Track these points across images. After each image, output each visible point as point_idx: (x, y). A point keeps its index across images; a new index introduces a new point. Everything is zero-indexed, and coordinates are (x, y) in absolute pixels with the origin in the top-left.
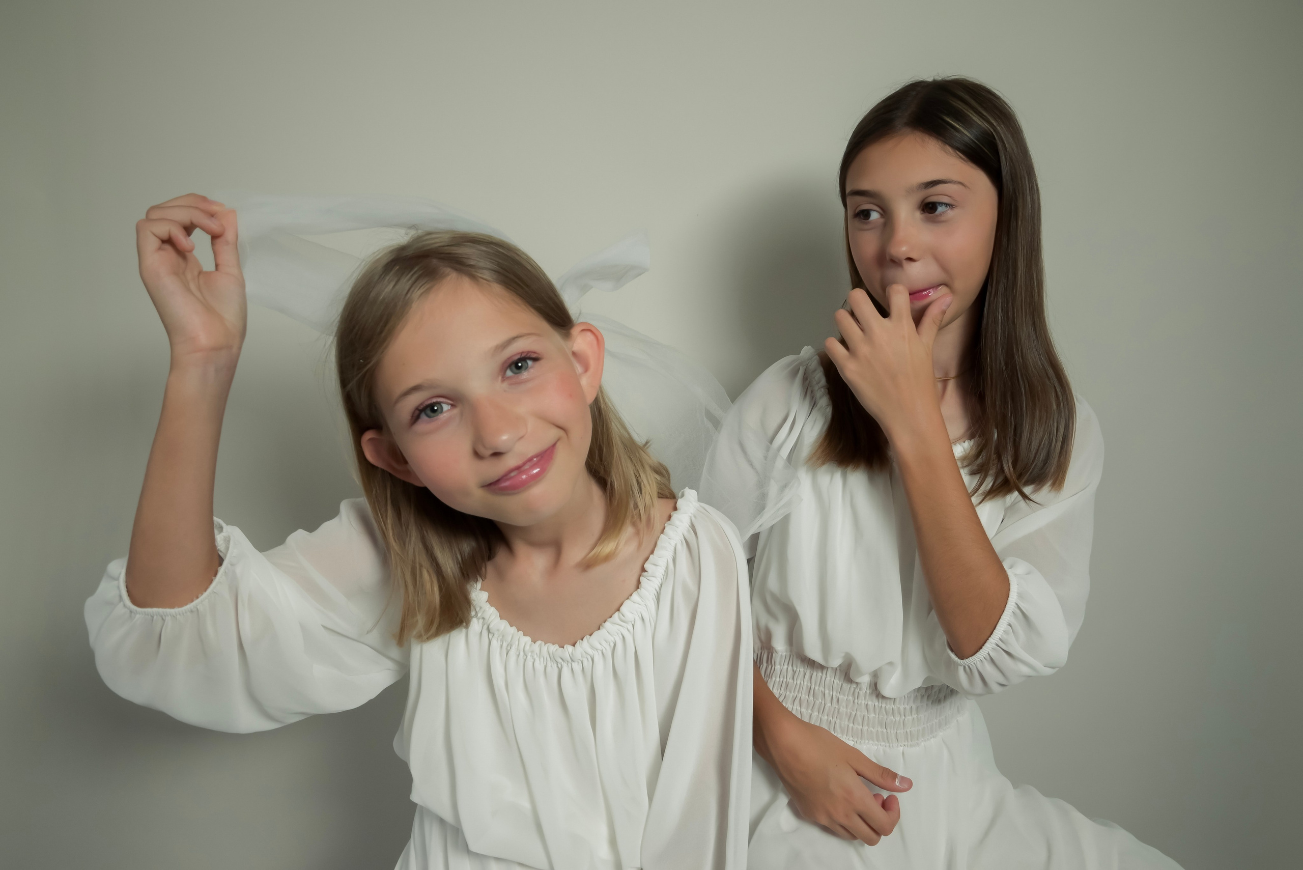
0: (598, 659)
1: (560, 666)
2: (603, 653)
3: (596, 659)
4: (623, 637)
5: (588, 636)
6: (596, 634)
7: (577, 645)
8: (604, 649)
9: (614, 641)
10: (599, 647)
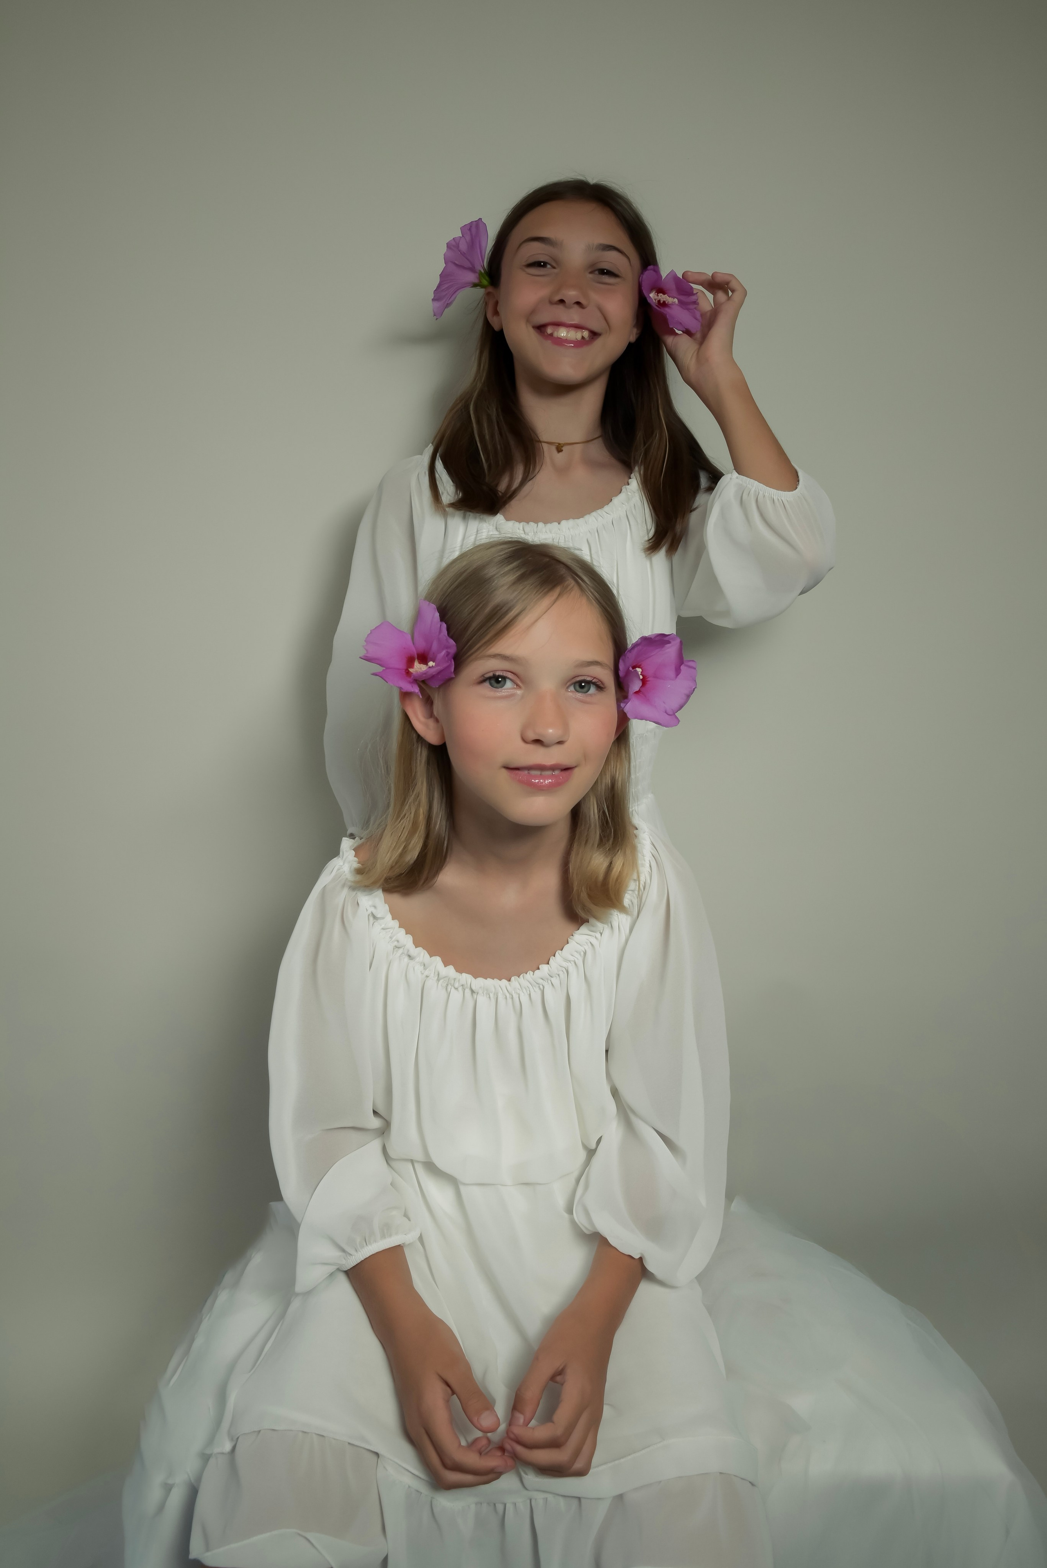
0: (572, 969)
1: (541, 987)
2: (575, 963)
3: (570, 970)
4: (592, 945)
5: (560, 951)
6: (566, 947)
7: (551, 961)
8: (576, 960)
9: (584, 950)
10: (572, 958)
